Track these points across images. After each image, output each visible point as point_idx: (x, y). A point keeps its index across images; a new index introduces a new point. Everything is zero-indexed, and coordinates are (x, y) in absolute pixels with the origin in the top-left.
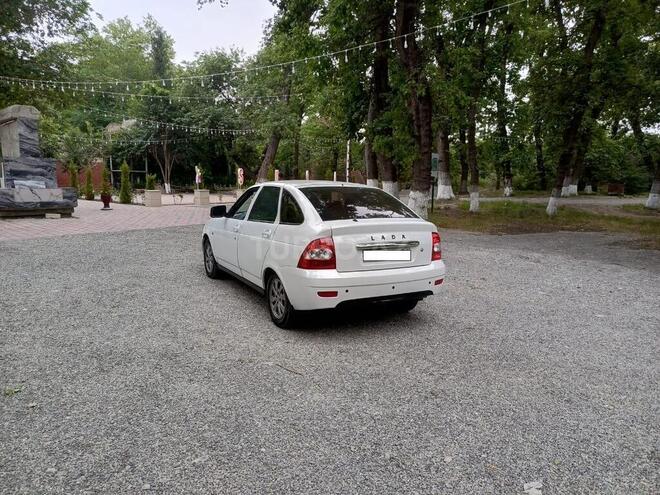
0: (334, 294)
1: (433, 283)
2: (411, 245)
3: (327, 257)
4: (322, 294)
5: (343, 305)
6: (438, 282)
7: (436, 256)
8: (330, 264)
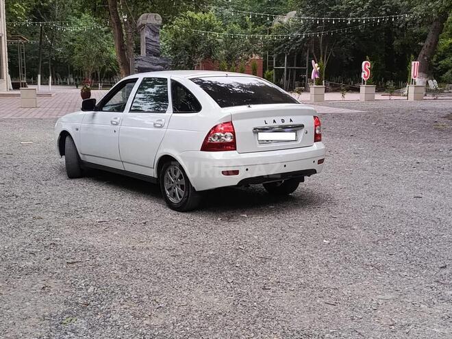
0: (236, 172)
1: (316, 162)
2: (296, 128)
3: (229, 140)
4: (227, 173)
5: (245, 182)
6: (321, 162)
7: (317, 138)
8: (232, 146)
